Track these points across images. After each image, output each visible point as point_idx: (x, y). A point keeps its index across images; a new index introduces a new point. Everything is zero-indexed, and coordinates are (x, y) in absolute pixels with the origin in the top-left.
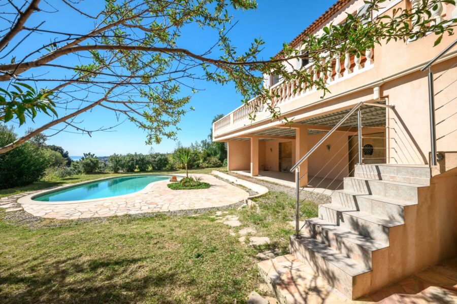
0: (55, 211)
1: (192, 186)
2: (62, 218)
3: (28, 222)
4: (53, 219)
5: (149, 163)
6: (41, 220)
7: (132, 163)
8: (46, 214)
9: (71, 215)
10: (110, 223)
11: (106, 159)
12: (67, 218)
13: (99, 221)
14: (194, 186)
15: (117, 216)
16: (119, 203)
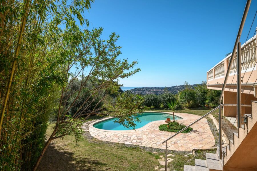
0: (99, 135)
1: (174, 130)
2: (100, 139)
3: (89, 138)
4: (97, 139)
5: (160, 102)
6: (93, 138)
7: (149, 102)
8: (95, 135)
9: (103, 138)
10: (114, 146)
11: (144, 89)
12: (101, 140)
13: (111, 144)
14: (176, 129)
15: (119, 144)
16: (124, 136)
